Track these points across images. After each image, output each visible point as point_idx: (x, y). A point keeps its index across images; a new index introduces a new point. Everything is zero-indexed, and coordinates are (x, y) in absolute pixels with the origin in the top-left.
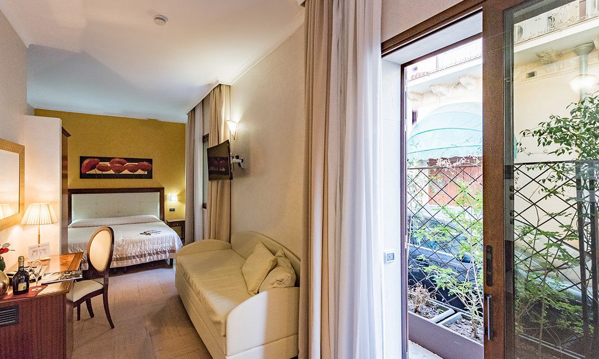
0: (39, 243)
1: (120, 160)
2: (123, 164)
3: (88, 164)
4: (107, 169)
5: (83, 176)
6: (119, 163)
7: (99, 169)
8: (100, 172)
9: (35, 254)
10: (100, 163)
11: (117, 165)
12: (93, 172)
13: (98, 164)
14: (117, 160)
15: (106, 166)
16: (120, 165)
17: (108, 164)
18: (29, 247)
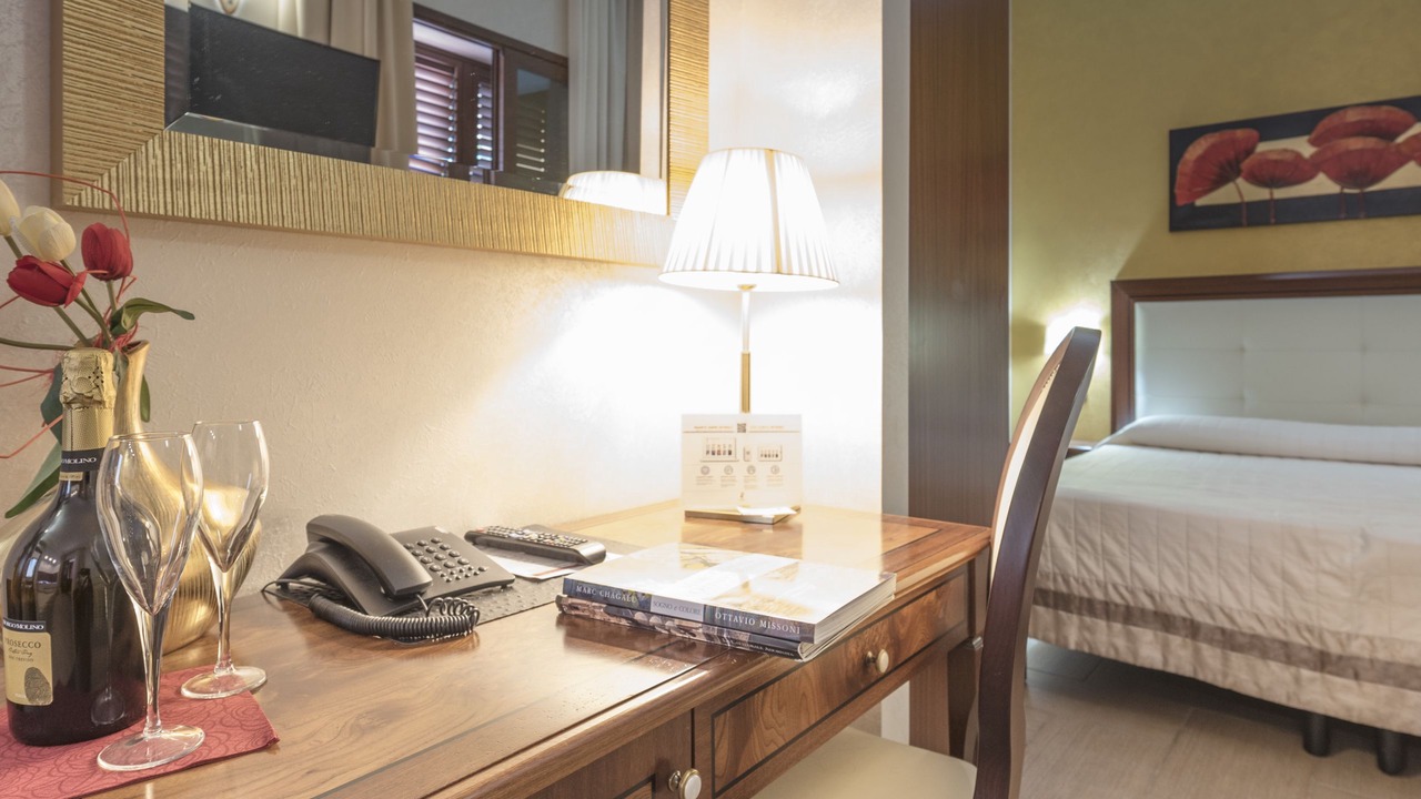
0: (746, 406)
1: (1368, 114)
2: (1388, 133)
3: (1202, 159)
4: (1298, 171)
5: (1184, 218)
6: (1362, 130)
7: (1257, 179)
8: (1261, 194)
9: (717, 469)
10: (1262, 147)
11: (1356, 144)
12: (1224, 195)
13: (1249, 151)
14: (1352, 117)
15: (1288, 157)
16: (1370, 142)
17: (1303, 147)
18: (686, 419)
